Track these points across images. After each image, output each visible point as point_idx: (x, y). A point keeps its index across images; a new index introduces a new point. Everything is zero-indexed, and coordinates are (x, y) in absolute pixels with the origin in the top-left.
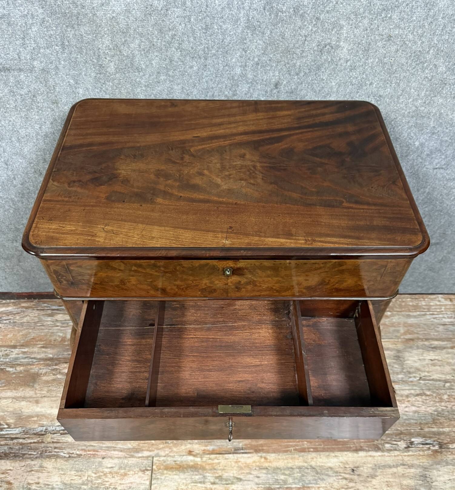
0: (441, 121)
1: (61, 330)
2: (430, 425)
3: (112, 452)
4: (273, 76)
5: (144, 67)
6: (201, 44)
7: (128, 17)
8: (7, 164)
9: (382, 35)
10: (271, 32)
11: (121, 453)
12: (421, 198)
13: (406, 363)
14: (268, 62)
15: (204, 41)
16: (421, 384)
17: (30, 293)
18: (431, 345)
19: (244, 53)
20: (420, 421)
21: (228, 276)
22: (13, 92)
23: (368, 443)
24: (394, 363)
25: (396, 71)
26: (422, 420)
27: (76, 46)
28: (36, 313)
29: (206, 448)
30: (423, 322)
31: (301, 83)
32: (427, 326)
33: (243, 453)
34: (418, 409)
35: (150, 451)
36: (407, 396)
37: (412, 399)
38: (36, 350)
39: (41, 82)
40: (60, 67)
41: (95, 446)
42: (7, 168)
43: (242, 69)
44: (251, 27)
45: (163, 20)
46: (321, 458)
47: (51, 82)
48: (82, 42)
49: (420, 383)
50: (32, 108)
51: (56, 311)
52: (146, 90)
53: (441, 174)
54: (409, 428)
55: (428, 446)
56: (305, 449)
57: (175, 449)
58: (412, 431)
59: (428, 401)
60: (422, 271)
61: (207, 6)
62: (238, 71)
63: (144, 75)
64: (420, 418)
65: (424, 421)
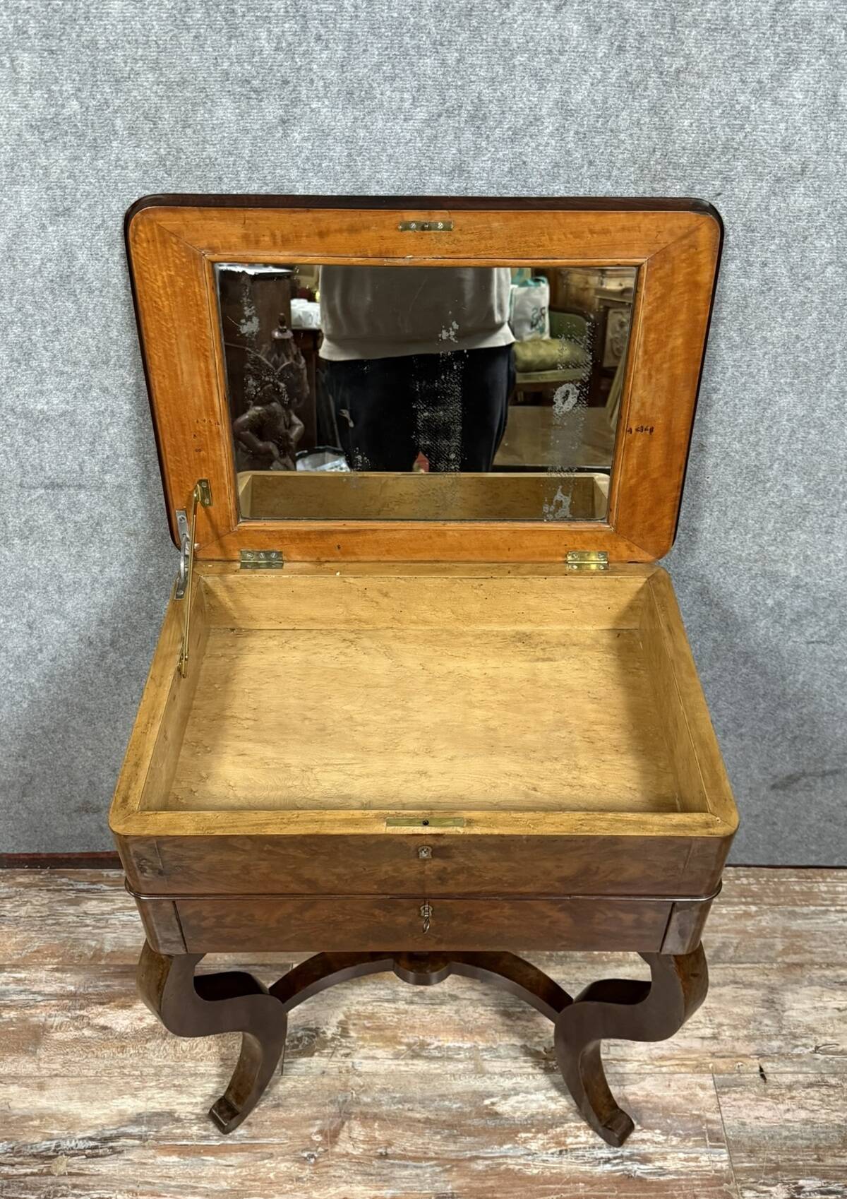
0: (809, 568)
1: (94, 935)
2: (836, 1151)
8: (30, 628)
12: (791, 692)
13: (788, 1016)
16: (819, 1062)
17: (34, 854)
18: (838, 976)
20: (817, 1141)
21: (425, 860)
22: (63, 519)
23: (710, 1189)
24: (763, 1015)
25: (718, 494)
26: (820, 1139)
28: (45, 897)
30: (821, 927)
32: (831, 936)
34: (812, 1115)
36: (790, 1088)
37: (799, 1093)
38: (42, 975)
39: (113, 504)
41: (154, 1183)
42: (31, 634)
49: (817, 1059)
50: (91, 542)
51: (84, 894)
53: (823, 651)
54: (792, 1157)
58: (801, 1163)
59: (831, 1099)
60: (813, 822)
64: (817, 1134)
65: (824, 1142)
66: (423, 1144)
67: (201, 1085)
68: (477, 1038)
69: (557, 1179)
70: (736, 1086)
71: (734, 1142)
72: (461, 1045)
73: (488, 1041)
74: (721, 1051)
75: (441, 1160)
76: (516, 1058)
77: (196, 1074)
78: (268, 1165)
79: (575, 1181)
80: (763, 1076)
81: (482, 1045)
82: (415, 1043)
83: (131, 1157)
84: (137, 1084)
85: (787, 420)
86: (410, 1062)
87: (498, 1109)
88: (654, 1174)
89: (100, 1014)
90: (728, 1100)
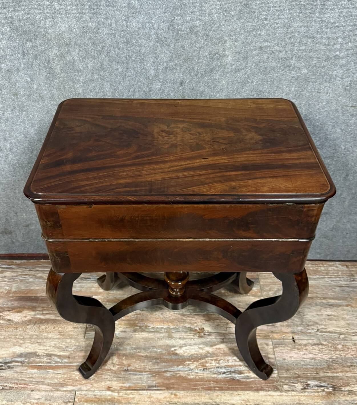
0: (310, 110)
2: (325, 370)
3: (41, 386)
4: (179, 77)
5: (82, 69)
6: (124, 53)
7: (70, 34)
9: (256, 47)
10: (175, 45)
11: (48, 387)
13: (306, 318)
14: (174, 66)
15: (125, 51)
16: (318, 336)
18: (328, 302)
19: (156, 60)
20: (317, 366)
23: (268, 385)
25: (270, 72)
26: (318, 366)
27: (32, 54)
29: (123, 385)
30: (322, 284)
31: (200, 82)
32: (325, 287)
33: (156, 390)
34: (315, 356)
35: (74, 386)
36: (305, 345)
37: (310, 348)
39: (6, 80)
40: (21, 69)
41: (26, 380)
43: (155, 71)
44: (160, 41)
45: (96, 36)
46: (225, 396)
47: (13, 80)
48: (37, 51)
49: (318, 334)
52: (83, 86)
54: (305, 372)
55: (323, 388)
56: (211, 387)
57: (95, 385)
58: (309, 375)
59: (323, 350)
61: (127, 27)
62: (152, 73)
63: (82, 75)
64: (316, 364)
65: (319, 367)
66: (144, 365)
67: (49, 342)
68: (170, 324)
69: (202, 380)
70: (282, 344)
71: (280, 366)
72: (163, 327)
73: (174, 325)
74: (275, 331)
75: (151, 372)
76: (186, 332)
77: (47, 338)
78: (76, 374)
79: (209, 381)
80: (294, 341)
81: (172, 327)
82: (143, 326)
83: (16, 370)
84: (22, 342)
85: (298, 35)
86: (140, 333)
87: (177, 352)
88: (244, 378)
89: (8, 315)
90: (278, 350)
